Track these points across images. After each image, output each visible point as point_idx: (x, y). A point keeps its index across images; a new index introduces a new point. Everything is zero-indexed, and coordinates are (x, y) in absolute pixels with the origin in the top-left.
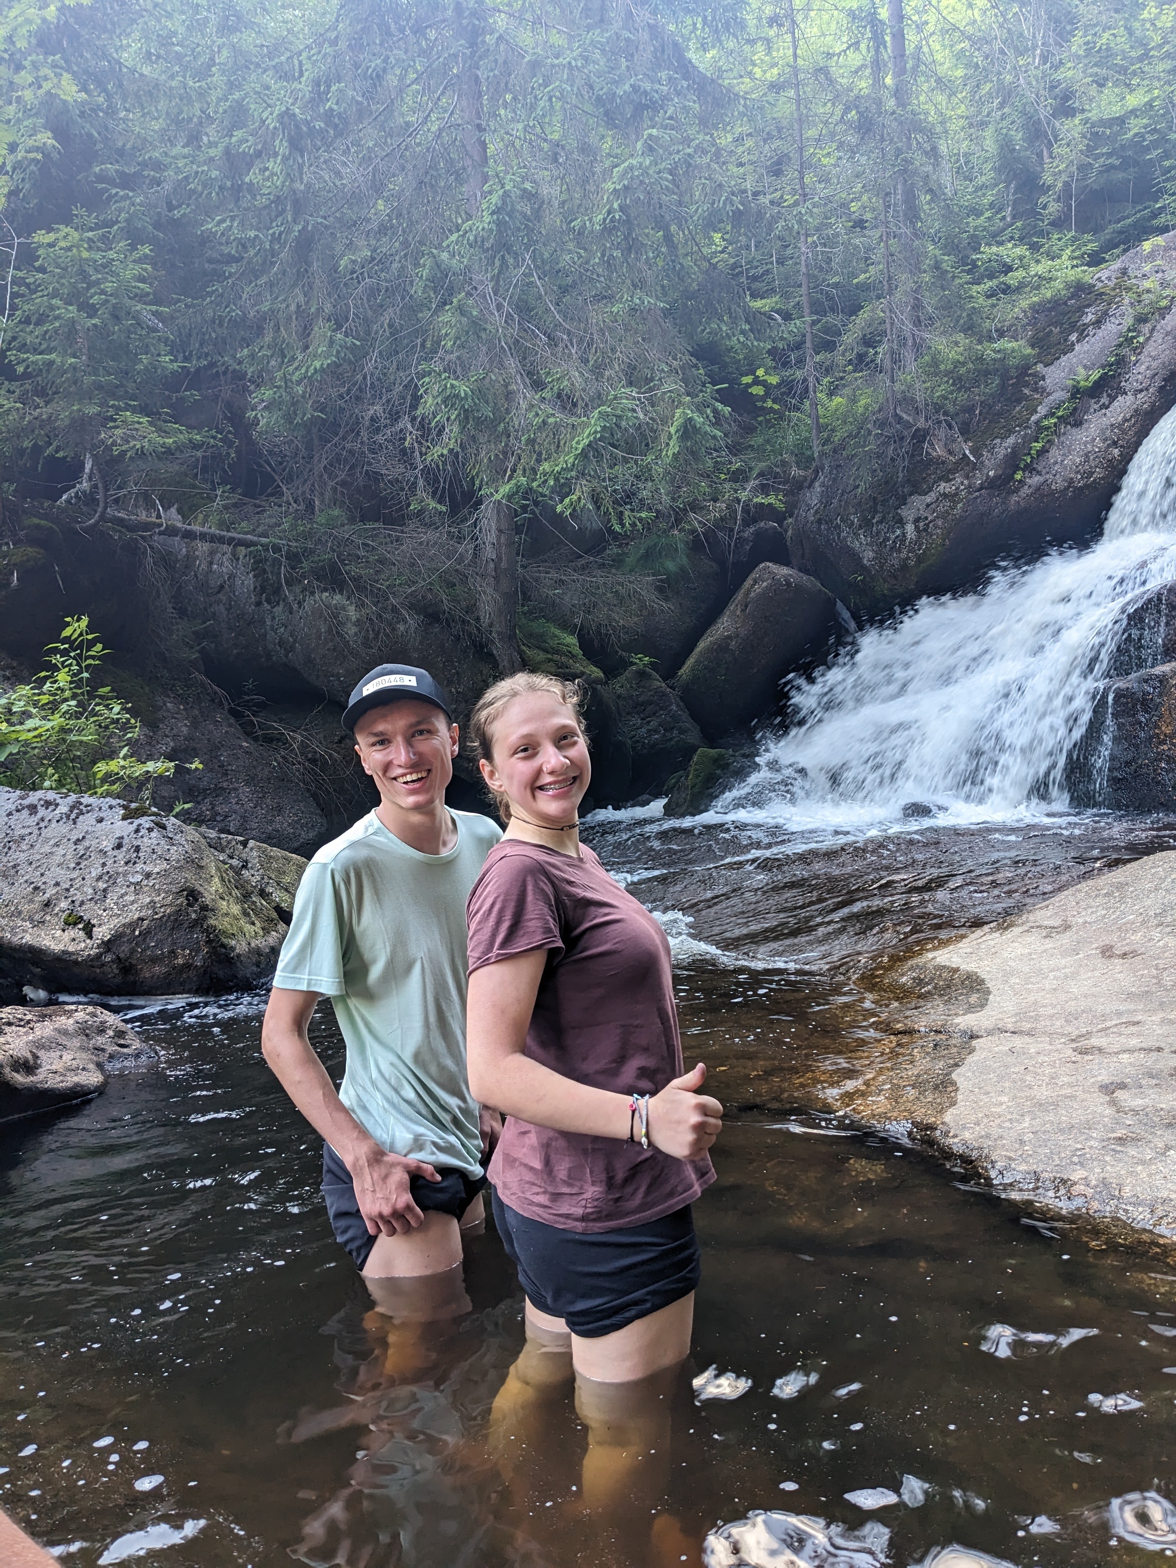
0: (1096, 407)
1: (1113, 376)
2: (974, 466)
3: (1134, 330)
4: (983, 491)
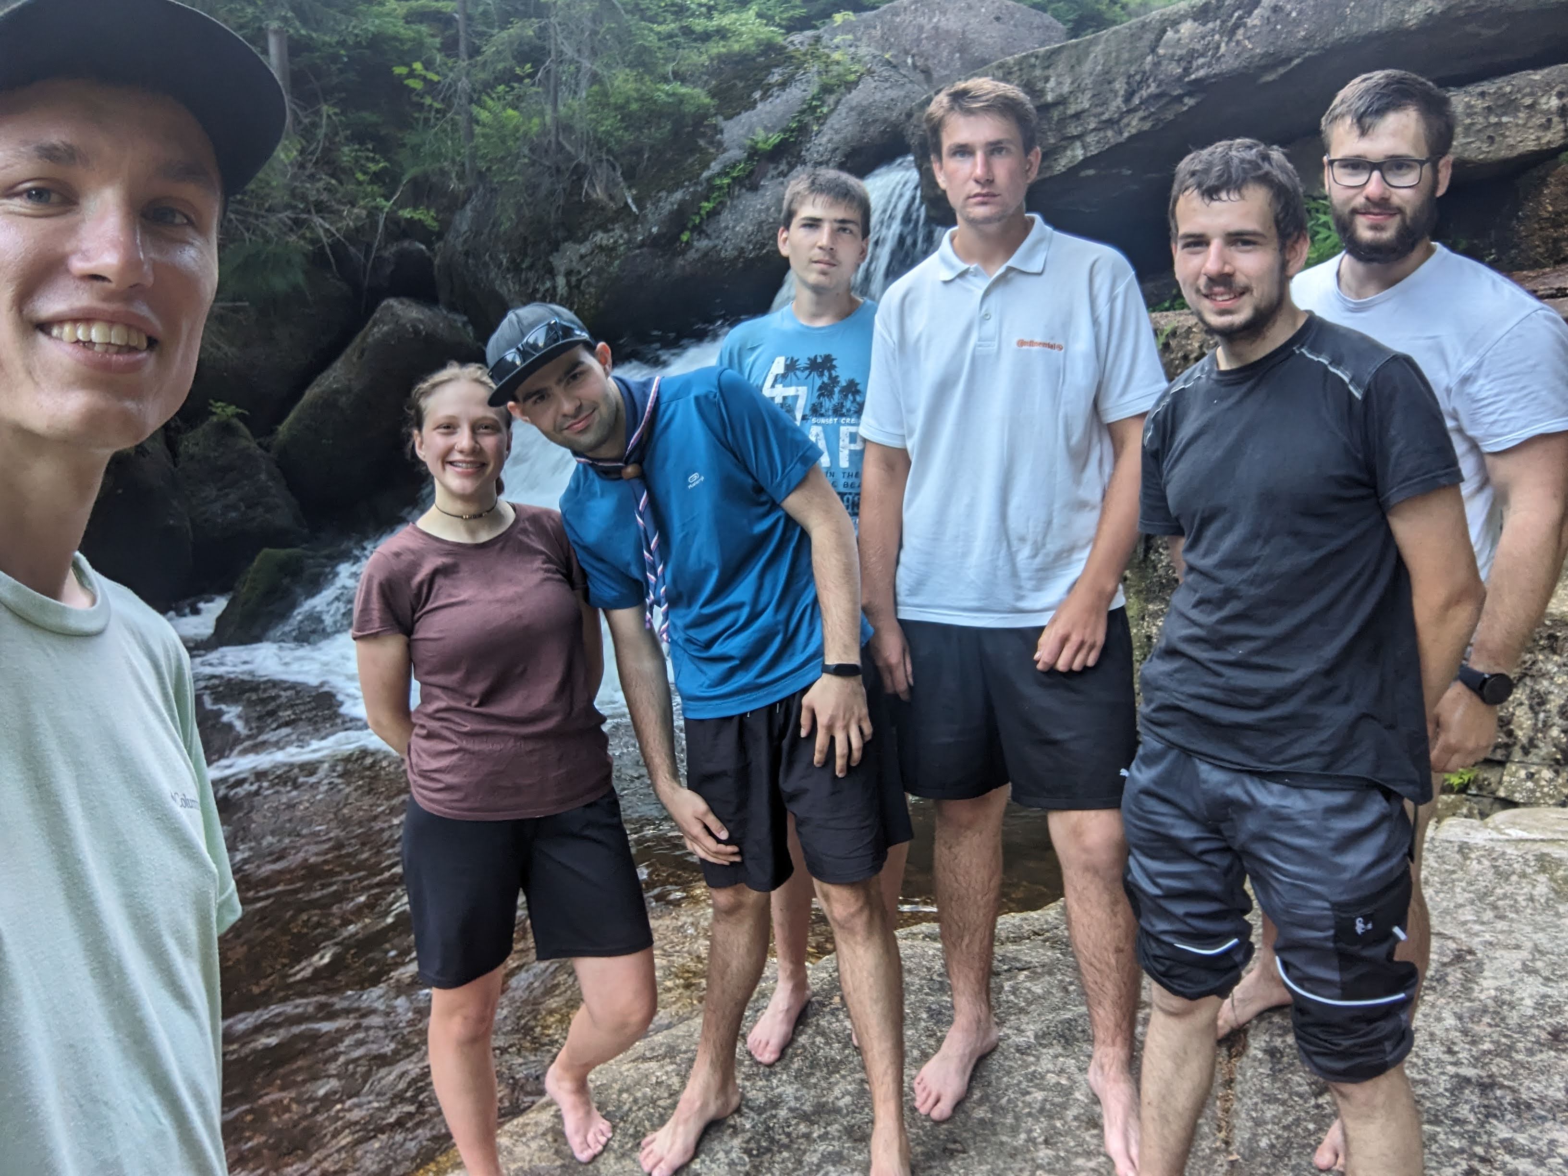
0: (775, 173)
1: (794, 143)
2: (636, 219)
3: (819, 99)
4: (645, 249)
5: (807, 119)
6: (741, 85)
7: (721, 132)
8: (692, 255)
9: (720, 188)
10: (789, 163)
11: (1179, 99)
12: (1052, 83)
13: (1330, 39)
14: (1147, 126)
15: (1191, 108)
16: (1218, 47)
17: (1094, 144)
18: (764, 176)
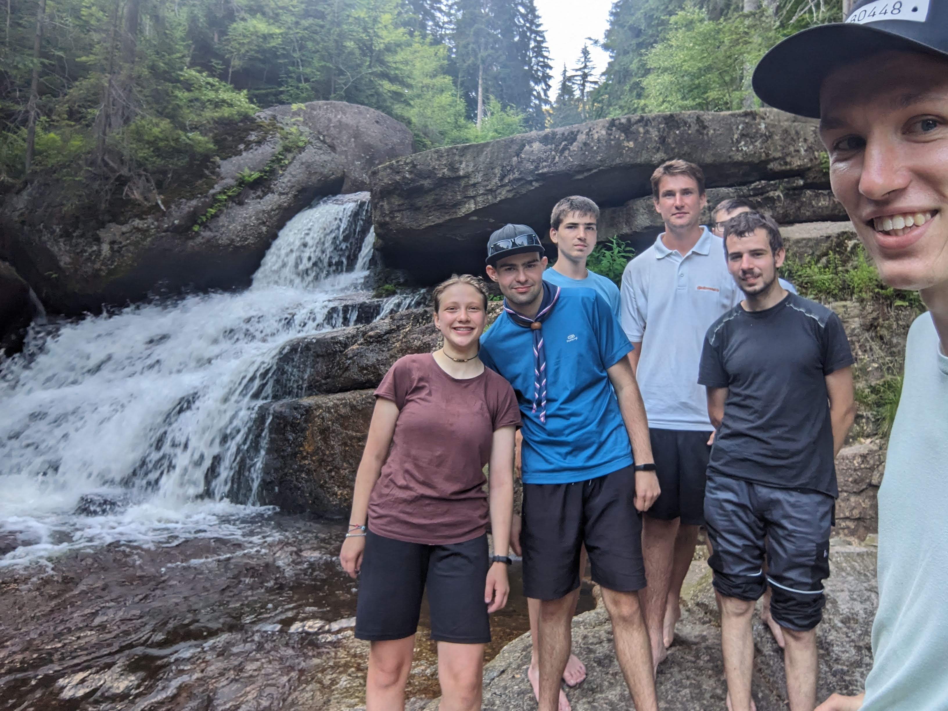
0: (254, 196)
1: (267, 179)
2: (164, 214)
3: (282, 155)
4: (169, 233)
5: (276, 166)
6: (230, 139)
7: (219, 167)
8: (199, 240)
9: (220, 201)
10: (263, 191)
11: (530, 182)
12: (463, 165)
13: (614, 163)
14: (510, 195)
15: (536, 188)
16: (554, 158)
17: (481, 202)
18: (247, 197)
